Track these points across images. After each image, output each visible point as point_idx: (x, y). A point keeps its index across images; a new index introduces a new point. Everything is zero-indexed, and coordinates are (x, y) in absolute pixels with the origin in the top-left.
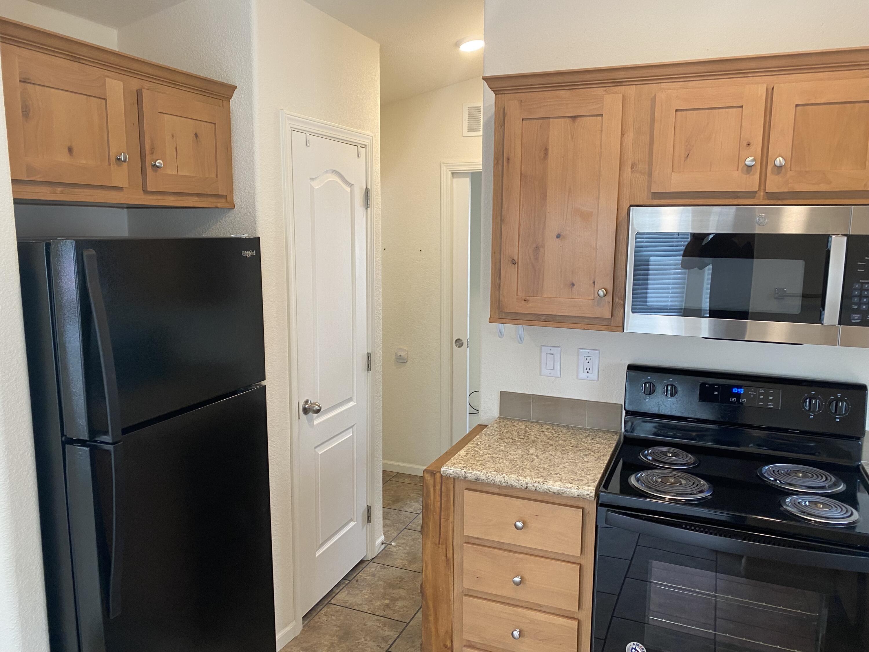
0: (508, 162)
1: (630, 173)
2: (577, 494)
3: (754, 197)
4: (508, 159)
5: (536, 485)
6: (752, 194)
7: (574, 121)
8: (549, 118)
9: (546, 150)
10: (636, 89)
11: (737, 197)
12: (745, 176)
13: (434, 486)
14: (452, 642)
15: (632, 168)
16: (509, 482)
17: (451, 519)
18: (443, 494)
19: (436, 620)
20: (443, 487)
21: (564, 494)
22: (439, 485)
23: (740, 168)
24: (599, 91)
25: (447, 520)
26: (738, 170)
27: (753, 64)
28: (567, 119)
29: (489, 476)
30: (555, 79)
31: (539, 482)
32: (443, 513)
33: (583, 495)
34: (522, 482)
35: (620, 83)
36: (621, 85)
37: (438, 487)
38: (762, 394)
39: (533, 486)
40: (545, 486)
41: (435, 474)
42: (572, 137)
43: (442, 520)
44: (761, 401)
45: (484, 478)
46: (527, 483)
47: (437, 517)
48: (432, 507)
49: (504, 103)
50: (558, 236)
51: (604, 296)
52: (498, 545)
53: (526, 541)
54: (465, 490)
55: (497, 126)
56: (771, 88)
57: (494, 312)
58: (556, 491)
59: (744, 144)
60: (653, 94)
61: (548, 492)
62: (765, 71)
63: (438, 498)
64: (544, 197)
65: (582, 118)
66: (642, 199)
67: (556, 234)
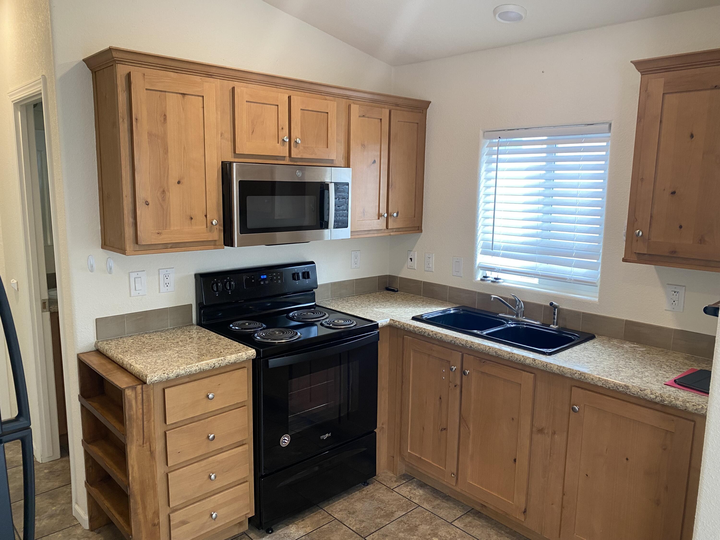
0: (137, 122)
1: (220, 139)
2: (246, 358)
3: (284, 160)
4: (136, 119)
5: (220, 362)
6: (283, 158)
7: (183, 97)
8: (165, 92)
9: (165, 116)
10: (220, 81)
11: (277, 160)
12: (282, 147)
13: (136, 397)
14: (159, 519)
15: (221, 136)
16: (202, 368)
17: (152, 419)
18: (144, 402)
19: (144, 508)
20: (144, 395)
21: (238, 362)
22: (141, 395)
23: (279, 142)
25: (149, 421)
26: (278, 143)
27: (281, 81)
28: (178, 95)
29: (186, 370)
30: (167, 63)
31: (222, 360)
32: (145, 417)
33: (250, 357)
34: (211, 364)
36: (211, 78)
37: (140, 397)
38: (275, 276)
39: (219, 364)
40: (227, 361)
41: (136, 387)
42: (183, 110)
43: (145, 423)
44: (275, 280)
45: (183, 372)
46: (214, 364)
47: (140, 423)
48: (135, 417)
49: (127, 72)
50: (179, 182)
51: (216, 225)
52: (193, 420)
53: (213, 406)
54: (164, 390)
55: (120, 89)
56: (289, 98)
57: (129, 245)
58: (233, 361)
59: (280, 128)
60: (230, 88)
61: (228, 364)
62: (287, 87)
63: (140, 406)
64: (166, 151)
65: (189, 96)
66: (229, 158)
67: (177, 181)
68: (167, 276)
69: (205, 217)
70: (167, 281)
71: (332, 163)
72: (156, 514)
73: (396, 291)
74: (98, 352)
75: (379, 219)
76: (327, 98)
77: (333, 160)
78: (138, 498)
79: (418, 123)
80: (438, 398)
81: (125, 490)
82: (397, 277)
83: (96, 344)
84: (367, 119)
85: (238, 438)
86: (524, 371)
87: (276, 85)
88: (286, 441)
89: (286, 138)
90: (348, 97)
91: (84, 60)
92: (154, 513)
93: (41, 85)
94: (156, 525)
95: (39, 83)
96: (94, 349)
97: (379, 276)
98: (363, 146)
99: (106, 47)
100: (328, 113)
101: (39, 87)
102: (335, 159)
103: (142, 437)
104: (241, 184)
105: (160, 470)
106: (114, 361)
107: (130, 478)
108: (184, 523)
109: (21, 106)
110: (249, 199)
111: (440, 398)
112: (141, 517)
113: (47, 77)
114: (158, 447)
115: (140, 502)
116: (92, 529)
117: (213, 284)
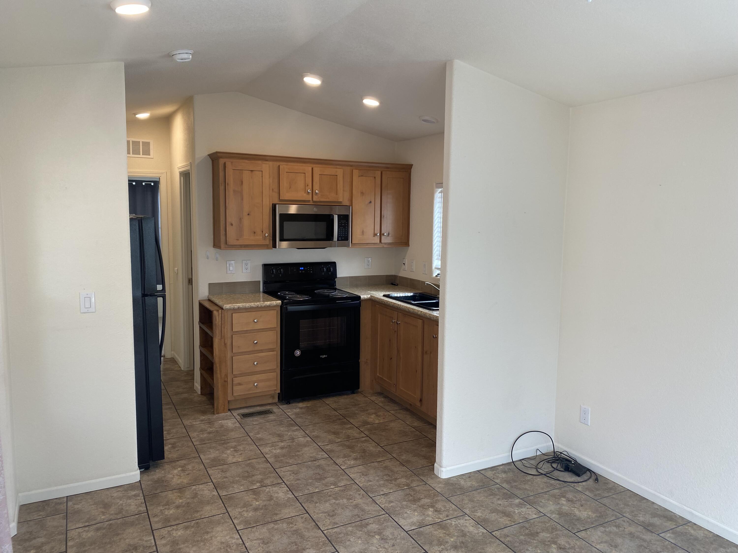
0: (228, 186)
2: (276, 305)
3: (309, 202)
4: (228, 184)
5: (261, 304)
6: (309, 201)
7: (252, 172)
8: (243, 170)
9: (242, 182)
10: (272, 163)
11: (304, 202)
12: (307, 195)
13: (219, 315)
14: (227, 379)
16: (251, 306)
17: (226, 327)
18: (223, 318)
19: (221, 371)
21: (271, 306)
22: (221, 314)
24: (260, 162)
25: (224, 328)
26: (305, 193)
27: (307, 160)
28: (249, 171)
29: (243, 305)
30: (244, 156)
32: (222, 325)
33: (278, 304)
34: (256, 304)
35: (267, 160)
37: (220, 316)
38: (308, 268)
40: (265, 304)
41: (219, 311)
42: (252, 178)
43: (222, 329)
44: (309, 271)
45: (241, 306)
46: (258, 305)
47: (220, 328)
48: (218, 325)
49: (224, 162)
50: (248, 214)
51: (267, 236)
52: (246, 332)
53: (258, 327)
54: (232, 314)
55: (220, 170)
56: (313, 168)
57: (223, 245)
58: (268, 305)
59: (306, 185)
60: (278, 166)
61: (266, 306)
62: (310, 163)
63: (220, 320)
64: (242, 199)
65: (255, 171)
66: (276, 201)
67: (247, 214)
68: (247, 264)
69: (262, 233)
70: (246, 267)
71: (341, 203)
72: (226, 376)
73: (396, 285)
74: (209, 300)
75: (374, 237)
76: (338, 167)
77: (341, 202)
78: (218, 365)
79: (403, 178)
80: (389, 340)
81: (212, 361)
82: (397, 276)
83: (208, 297)
84: (365, 177)
85: (271, 346)
86: (419, 319)
87: (304, 162)
88: (298, 353)
89: (310, 191)
90: (351, 166)
91: (208, 155)
92: (225, 375)
93: (189, 167)
94: (226, 381)
95: (189, 166)
96: (207, 299)
97: (386, 275)
98: (362, 193)
99: (215, 151)
100: (337, 175)
101: (188, 168)
102: (342, 201)
103: (220, 335)
104: (281, 215)
105: (229, 355)
106: (214, 303)
107: (214, 354)
108: (240, 384)
109: (183, 174)
110: (285, 223)
111: (390, 340)
112: (219, 376)
113: (192, 163)
114: (229, 343)
115: (218, 367)
116: (202, 394)
117: (271, 270)
